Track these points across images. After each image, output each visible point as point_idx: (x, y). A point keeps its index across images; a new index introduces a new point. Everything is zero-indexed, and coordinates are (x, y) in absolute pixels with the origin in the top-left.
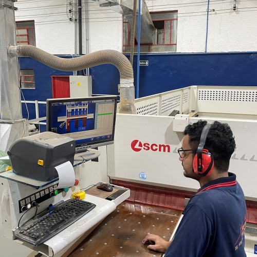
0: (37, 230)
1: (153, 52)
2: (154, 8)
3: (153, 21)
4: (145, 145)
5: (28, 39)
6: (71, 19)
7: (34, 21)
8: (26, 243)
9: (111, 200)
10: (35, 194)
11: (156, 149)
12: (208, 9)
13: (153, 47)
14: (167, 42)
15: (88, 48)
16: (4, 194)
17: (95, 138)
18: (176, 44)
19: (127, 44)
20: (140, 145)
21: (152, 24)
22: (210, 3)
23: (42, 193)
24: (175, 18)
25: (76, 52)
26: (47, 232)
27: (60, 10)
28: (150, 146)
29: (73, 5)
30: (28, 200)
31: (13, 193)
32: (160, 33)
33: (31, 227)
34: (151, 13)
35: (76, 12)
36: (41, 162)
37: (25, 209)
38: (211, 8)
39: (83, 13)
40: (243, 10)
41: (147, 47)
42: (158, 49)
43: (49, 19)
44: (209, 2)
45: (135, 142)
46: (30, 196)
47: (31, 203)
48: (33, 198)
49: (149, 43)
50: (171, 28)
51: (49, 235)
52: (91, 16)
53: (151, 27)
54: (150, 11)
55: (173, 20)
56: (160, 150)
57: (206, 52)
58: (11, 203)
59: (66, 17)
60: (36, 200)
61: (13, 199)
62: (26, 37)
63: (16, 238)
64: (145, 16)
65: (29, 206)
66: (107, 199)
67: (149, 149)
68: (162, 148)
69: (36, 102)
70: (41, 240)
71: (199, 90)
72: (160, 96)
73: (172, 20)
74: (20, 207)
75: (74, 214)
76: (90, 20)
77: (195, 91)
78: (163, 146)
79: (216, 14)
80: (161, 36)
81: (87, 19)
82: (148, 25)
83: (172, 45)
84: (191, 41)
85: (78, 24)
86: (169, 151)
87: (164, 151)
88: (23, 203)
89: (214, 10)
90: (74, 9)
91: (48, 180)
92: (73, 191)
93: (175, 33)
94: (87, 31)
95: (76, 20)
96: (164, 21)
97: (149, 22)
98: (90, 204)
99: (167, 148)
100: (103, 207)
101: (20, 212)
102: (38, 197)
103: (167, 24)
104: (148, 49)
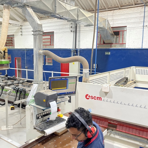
0: (42, 126)
1: (113, 48)
2: (114, 25)
3: (113, 32)
4: (91, 96)
5: (51, 40)
6: (71, 31)
7: (54, 32)
8: (38, 130)
11: (96, 99)
13: (113, 45)
14: (121, 42)
15: (79, 46)
16: (32, 111)
19: (99, 43)
20: (89, 97)
22: (144, 22)
23: (45, 113)
24: (125, 30)
25: (73, 47)
27: (67, 27)
28: (93, 97)
29: (73, 24)
31: (35, 111)
32: (117, 38)
33: (40, 125)
34: (112, 27)
35: (74, 28)
37: (39, 118)
38: (145, 24)
39: (78, 28)
42: (116, 46)
43: (61, 31)
45: (87, 95)
46: (40, 114)
47: (41, 116)
49: (111, 43)
50: (123, 35)
51: (46, 128)
52: (81, 29)
53: (112, 34)
54: (111, 26)
56: (97, 99)
57: (142, 48)
58: (34, 115)
59: (69, 30)
60: (43, 115)
62: (50, 40)
64: (109, 29)
67: (93, 98)
68: (98, 98)
69: (52, 72)
70: (43, 129)
72: (109, 72)
73: (123, 31)
74: (37, 117)
75: (57, 122)
76: (81, 31)
78: (99, 97)
80: (118, 39)
82: (110, 34)
83: (124, 44)
84: (134, 42)
85: (75, 33)
86: (101, 100)
87: (99, 100)
88: (38, 116)
89: (147, 26)
90: (73, 26)
91: (46, 107)
92: (58, 114)
93: (125, 38)
94: (79, 37)
95: (74, 31)
96: (119, 31)
97: (111, 32)
98: (64, 119)
99: (100, 99)
101: (37, 119)
102: (44, 114)
103: (121, 33)
104: (110, 46)
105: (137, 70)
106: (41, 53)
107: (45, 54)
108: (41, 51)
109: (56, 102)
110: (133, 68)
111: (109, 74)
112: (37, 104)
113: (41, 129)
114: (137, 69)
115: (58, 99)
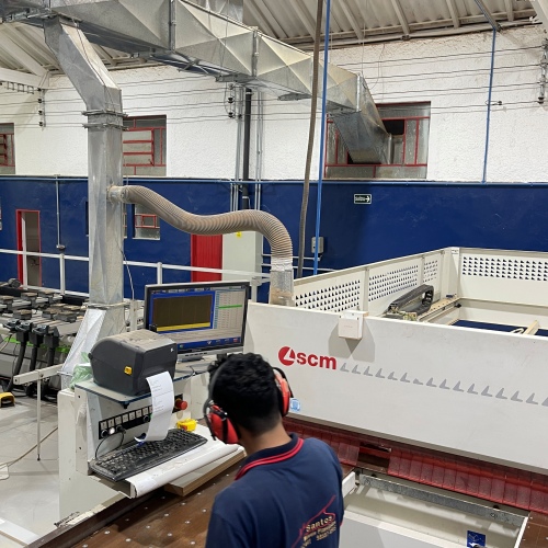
0: (119, 463)
1: (383, 179)
2: (385, 96)
3: (384, 121)
4: (299, 355)
5: (153, 148)
6: (231, 115)
7: (165, 116)
8: (105, 479)
10: (121, 415)
11: (315, 364)
12: (489, 101)
13: (381, 169)
14: (409, 160)
15: (259, 168)
16: (81, 410)
17: (214, 342)
18: (426, 165)
19: (333, 162)
20: (292, 355)
21: (381, 126)
22: (493, 89)
23: (132, 416)
24: (426, 115)
25: (237, 174)
26: (131, 466)
28: (306, 358)
29: (237, 89)
30: (111, 423)
31: (92, 410)
32: (398, 142)
33: (112, 458)
34: (378, 105)
35: (241, 102)
36: (128, 370)
37: (107, 434)
38: (495, 98)
39: (254, 104)
41: (371, 168)
42: (391, 172)
43: (192, 113)
44: (491, 87)
45: (283, 351)
46: (114, 418)
47: (115, 427)
48: (119, 422)
49: (374, 161)
50: (418, 133)
51: (133, 472)
52: (267, 110)
53: (378, 131)
54: (376, 102)
55: (423, 118)
56: (321, 366)
57: (484, 181)
58: (89, 423)
59: (223, 111)
60: (122, 424)
61: (92, 419)
62: (150, 144)
63: (92, 473)
64: (366, 112)
65: (112, 431)
68: (325, 361)
69: (159, 266)
70: (123, 475)
71: (464, 255)
73: (419, 120)
74: (100, 431)
75: (173, 448)
76: (266, 117)
77: (456, 257)
78: (326, 358)
79: (505, 109)
80: (398, 148)
81: (261, 115)
82: (371, 128)
83: (420, 165)
84: (455, 160)
85: (243, 123)
86: (334, 368)
87: (328, 367)
88: (104, 426)
89: (500, 103)
90: (238, 97)
91: (136, 395)
92: (179, 418)
93: (425, 143)
94: (260, 136)
95: (240, 116)
96: (403, 121)
97: (374, 122)
98: (199, 437)
99: (331, 363)
101: (100, 438)
102: (125, 420)
103: (409, 126)
104: (372, 172)
105: (468, 261)
106: (116, 194)
107: (131, 200)
108: (118, 190)
109: (172, 376)
110: (453, 255)
111: (367, 275)
112: (101, 385)
113: (115, 472)
114: (468, 256)
115: (179, 366)
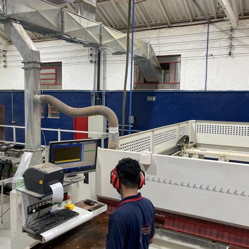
0: (37, 226)
1: (160, 90)
2: (160, 53)
3: (160, 64)
6: (91, 61)
7: (61, 62)
8: (30, 234)
9: (91, 211)
10: (38, 203)
12: (207, 54)
13: (160, 85)
14: (172, 81)
15: (104, 85)
16: (19, 202)
17: (82, 168)
18: (179, 83)
19: (138, 82)
21: (159, 66)
23: (44, 203)
24: (179, 61)
25: (94, 88)
26: (43, 228)
29: (94, 50)
30: (34, 207)
31: (24, 201)
32: (167, 73)
33: (34, 224)
34: (157, 57)
35: (95, 56)
36: (41, 182)
37: (31, 212)
38: (210, 53)
39: (102, 57)
40: (238, 55)
41: (155, 84)
42: (164, 87)
43: (74, 61)
44: (207, 48)
46: (35, 204)
47: (35, 209)
48: (37, 206)
49: (156, 81)
50: (175, 69)
51: (44, 230)
52: (108, 59)
53: (158, 68)
54: (156, 55)
55: (177, 62)
57: (206, 90)
58: (23, 208)
59: (87, 60)
60: (39, 207)
61: (24, 206)
62: (55, 75)
63: (24, 231)
64: (152, 60)
65: (34, 211)
66: (89, 210)
69: (59, 130)
70: (39, 232)
71: (197, 124)
72: (153, 131)
73: (176, 63)
74: (28, 211)
75: (63, 218)
76: (107, 62)
77: (194, 124)
79: (214, 58)
80: (167, 76)
81: (105, 61)
82: (154, 67)
83: (177, 83)
84: (192, 81)
85: (97, 65)
88: (30, 209)
89: (212, 55)
90: (94, 53)
91: (45, 194)
92: (66, 203)
93: (179, 73)
94: (105, 71)
95: (95, 62)
96: (169, 63)
97: (155, 64)
98: (75, 212)
100: (84, 215)
101: (28, 214)
102: (40, 205)
103: (172, 66)
104: (155, 87)
105: (199, 126)
106: (37, 99)
107: (44, 101)
108: (38, 97)
109: (62, 184)
110: (193, 123)
111: (153, 134)
112: (28, 188)
113: (35, 231)
114: (199, 124)
115: (65, 179)
